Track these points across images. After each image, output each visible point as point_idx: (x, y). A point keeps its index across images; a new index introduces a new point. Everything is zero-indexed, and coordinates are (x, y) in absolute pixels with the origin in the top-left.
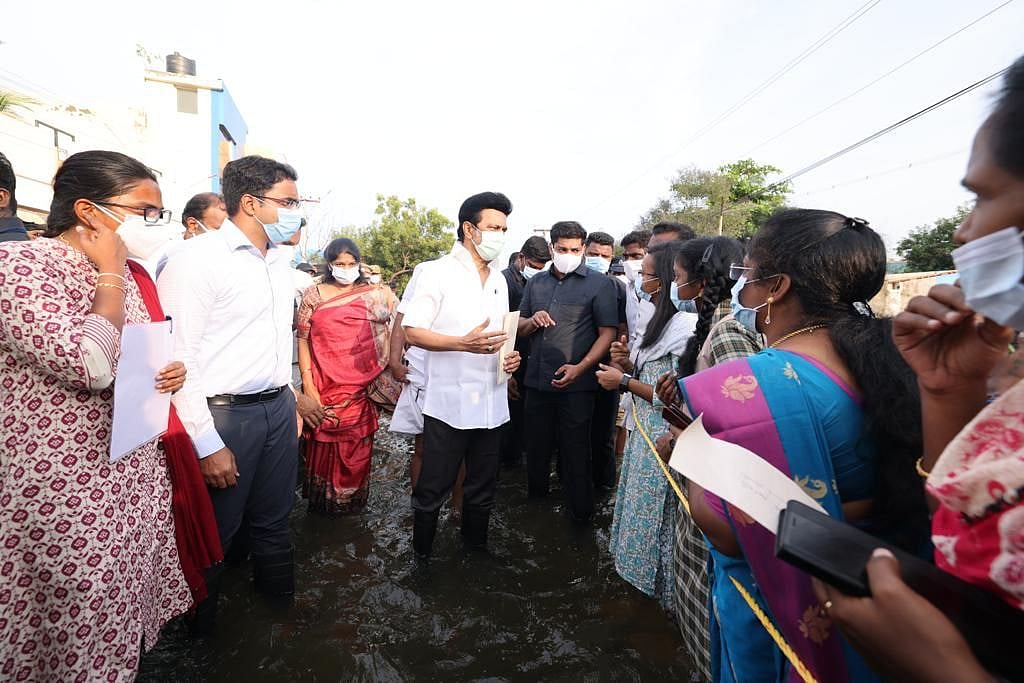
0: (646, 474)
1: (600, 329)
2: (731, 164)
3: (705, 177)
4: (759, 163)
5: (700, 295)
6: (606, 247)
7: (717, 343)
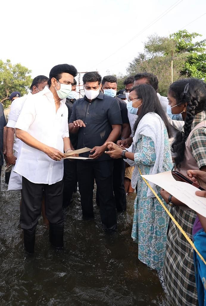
0: (145, 199)
1: (113, 126)
2: (175, 33)
3: (163, 40)
4: (190, 32)
5: (184, 111)
6: (114, 83)
7: (193, 142)
